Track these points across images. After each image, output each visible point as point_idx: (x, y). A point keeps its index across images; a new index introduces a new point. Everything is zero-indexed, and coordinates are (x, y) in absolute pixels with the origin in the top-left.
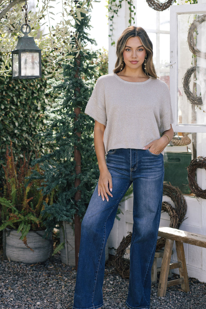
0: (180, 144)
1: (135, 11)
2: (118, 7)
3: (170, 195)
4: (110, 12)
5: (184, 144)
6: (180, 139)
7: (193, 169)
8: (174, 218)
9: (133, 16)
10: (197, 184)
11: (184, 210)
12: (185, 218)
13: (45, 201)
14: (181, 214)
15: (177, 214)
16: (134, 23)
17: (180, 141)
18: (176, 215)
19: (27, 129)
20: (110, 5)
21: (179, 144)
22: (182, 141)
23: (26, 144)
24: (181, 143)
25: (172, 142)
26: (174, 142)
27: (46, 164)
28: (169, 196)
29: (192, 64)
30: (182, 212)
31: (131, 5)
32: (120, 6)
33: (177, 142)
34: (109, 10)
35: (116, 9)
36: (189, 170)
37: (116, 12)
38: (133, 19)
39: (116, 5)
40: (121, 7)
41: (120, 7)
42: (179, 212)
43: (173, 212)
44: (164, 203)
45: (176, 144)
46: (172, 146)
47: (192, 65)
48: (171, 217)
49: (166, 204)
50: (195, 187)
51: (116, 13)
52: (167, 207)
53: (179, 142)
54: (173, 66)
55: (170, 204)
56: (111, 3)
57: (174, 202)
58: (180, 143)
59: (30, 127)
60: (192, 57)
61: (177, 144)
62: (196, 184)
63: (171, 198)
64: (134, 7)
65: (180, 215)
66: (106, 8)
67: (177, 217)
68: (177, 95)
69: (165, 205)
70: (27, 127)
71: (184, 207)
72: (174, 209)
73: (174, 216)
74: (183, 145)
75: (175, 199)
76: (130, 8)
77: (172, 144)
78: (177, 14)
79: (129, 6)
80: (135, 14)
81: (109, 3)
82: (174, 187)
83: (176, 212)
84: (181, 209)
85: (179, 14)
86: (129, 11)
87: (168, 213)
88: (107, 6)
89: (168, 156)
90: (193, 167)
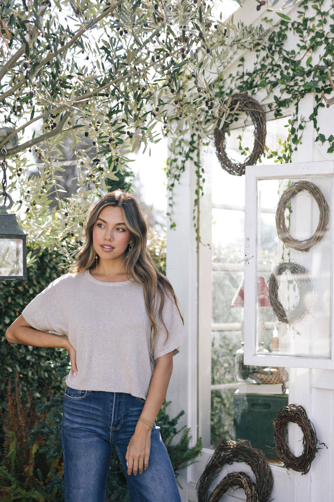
0: (271, 382)
1: (204, 176)
2: (181, 169)
3: (250, 462)
4: (169, 178)
5: (278, 382)
6: (272, 373)
7: (281, 423)
8: (252, 499)
9: (201, 184)
10: (287, 447)
11: (268, 486)
12: (270, 499)
13: (61, 468)
14: (264, 494)
15: (258, 494)
16: (203, 194)
17: (271, 376)
18: (256, 494)
19: (47, 354)
20: (169, 168)
21: (269, 381)
22: (274, 377)
23: (45, 376)
24: (273, 380)
25: (259, 378)
26: (262, 379)
27: (57, 411)
28: (249, 464)
29: (283, 258)
30: (265, 489)
31: (199, 167)
32: (183, 168)
33: (267, 379)
34: (167, 174)
35: (177, 173)
36: (277, 424)
37: (178, 177)
38: (201, 188)
39: (177, 167)
40: (184, 170)
41: (182, 170)
42: (261, 490)
43: (251, 490)
44: (239, 475)
45: (265, 381)
46: (258, 384)
47: (282, 260)
48: (248, 498)
49: (242, 477)
50: (284, 451)
51: (178, 180)
52: (244, 481)
53: (269, 379)
54: (250, 261)
55: (249, 477)
56: (171, 164)
57: (254, 472)
58: (271, 379)
60: (282, 248)
61: (267, 381)
62: (285, 447)
63: (251, 466)
64: (203, 170)
65: (262, 494)
66: (163, 171)
67: (256, 497)
68: (256, 307)
69: (240, 478)
70: (47, 352)
71: (268, 481)
72: (254, 484)
73: (252, 496)
74: (276, 383)
75: (256, 468)
76: (197, 172)
77: (260, 382)
78: (257, 179)
79: (196, 168)
80: (204, 180)
81: (168, 164)
82: (256, 451)
83: (257, 490)
84: (263, 485)
85: (260, 180)
86: (195, 177)
87: (244, 491)
88: (165, 169)
89: (248, 400)
90: (282, 421)
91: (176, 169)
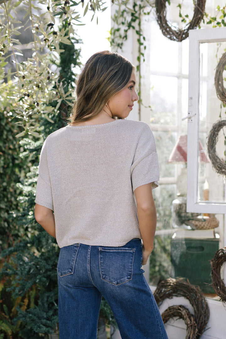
0: (205, 228)
1: (145, 43)
2: (123, 38)
3: (188, 297)
4: (112, 47)
5: (210, 228)
6: (205, 220)
7: (218, 263)
8: (191, 328)
9: (143, 51)
10: (223, 283)
11: (205, 317)
12: (207, 328)
13: (24, 304)
14: (202, 323)
15: (197, 323)
16: (144, 60)
17: (204, 223)
18: (195, 324)
20: (112, 37)
21: (202, 227)
22: (207, 224)
24: (206, 226)
25: (193, 225)
26: (196, 226)
27: (20, 255)
28: (187, 298)
29: (220, 116)
30: (202, 319)
31: (140, 35)
32: (126, 37)
33: (200, 225)
34: (111, 43)
35: (120, 41)
36: (214, 264)
37: (121, 46)
38: (143, 55)
39: (120, 36)
40: (126, 39)
41: (125, 39)
42: (199, 320)
43: (191, 320)
44: (179, 308)
45: (199, 227)
46: (193, 230)
47: (220, 118)
48: (188, 327)
49: (182, 309)
50: (220, 287)
51: (121, 48)
52: (184, 312)
53: (202, 225)
54: (193, 119)
55: (187, 309)
56: (114, 33)
57: (193, 305)
58: (204, 226)
59: (10, 204)
60: (220, 107)
61: (201, 227)
62: (222, 284)
63: (190, 300)
64: (144, 38)
65: (200, 324)
66: (107, 40)
67: (195, 327)
68: (198, 160)
69: (180, 310)
71: (205, 313)
72: (192, 315)
73: (191, 326)
74: (209, 229)
75: (194, 302)
76: (139, 40)
77: (194, 228)
78: (200, 43)
79: (137, 37)
80: (145, 48)
81: (111, 34)
82: (193, 287)
83: (195, 320)
84: (201, 316)
85: (202, 43)
86: (137, 45)
87: (183, 321)
88: (109, 38)
89: (186, 244)
90: (219, 261)
91: (119, 38)
